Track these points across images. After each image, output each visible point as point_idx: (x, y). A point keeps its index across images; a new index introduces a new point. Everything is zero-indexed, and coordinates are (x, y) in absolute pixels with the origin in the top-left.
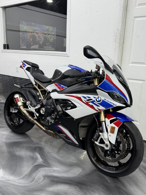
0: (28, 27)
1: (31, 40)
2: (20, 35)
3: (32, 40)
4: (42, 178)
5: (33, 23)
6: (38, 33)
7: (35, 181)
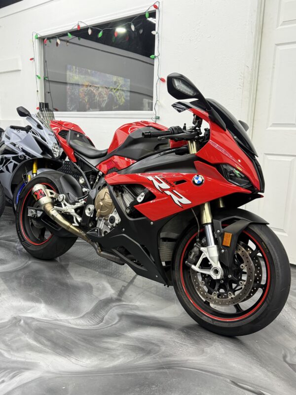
0: (82, 76)
1: (86, 100)
2: (67, 91)
3: (88, 100)
4: (117, 319)
5: (89, 71)
6: (99, 87)
7: (104, 321)
